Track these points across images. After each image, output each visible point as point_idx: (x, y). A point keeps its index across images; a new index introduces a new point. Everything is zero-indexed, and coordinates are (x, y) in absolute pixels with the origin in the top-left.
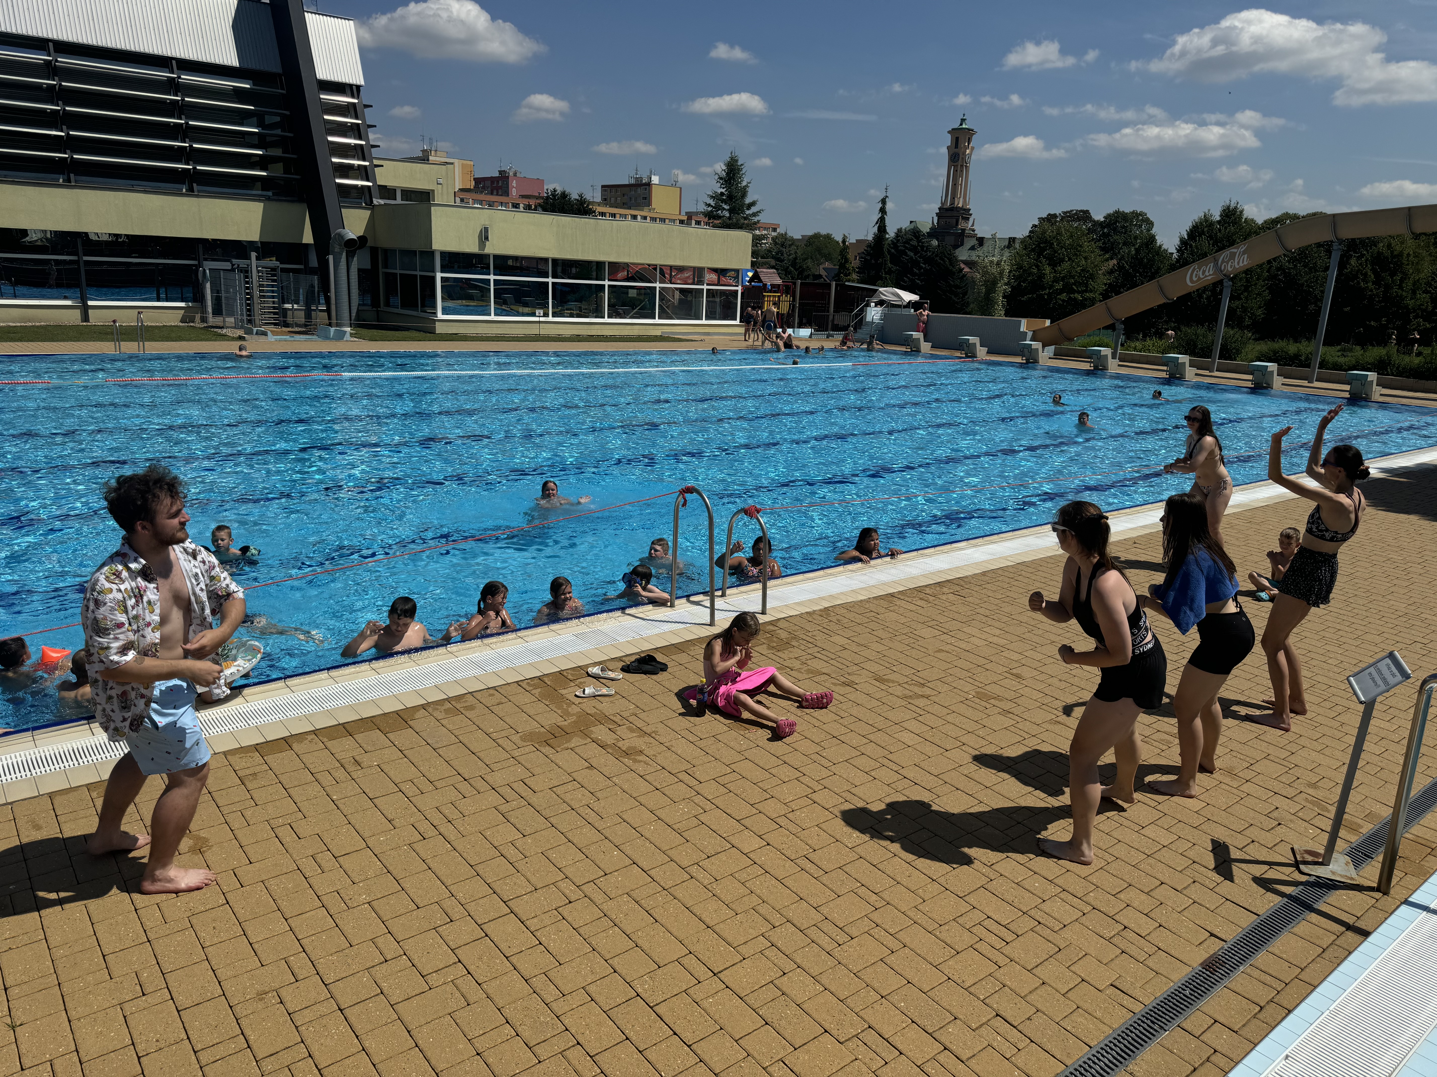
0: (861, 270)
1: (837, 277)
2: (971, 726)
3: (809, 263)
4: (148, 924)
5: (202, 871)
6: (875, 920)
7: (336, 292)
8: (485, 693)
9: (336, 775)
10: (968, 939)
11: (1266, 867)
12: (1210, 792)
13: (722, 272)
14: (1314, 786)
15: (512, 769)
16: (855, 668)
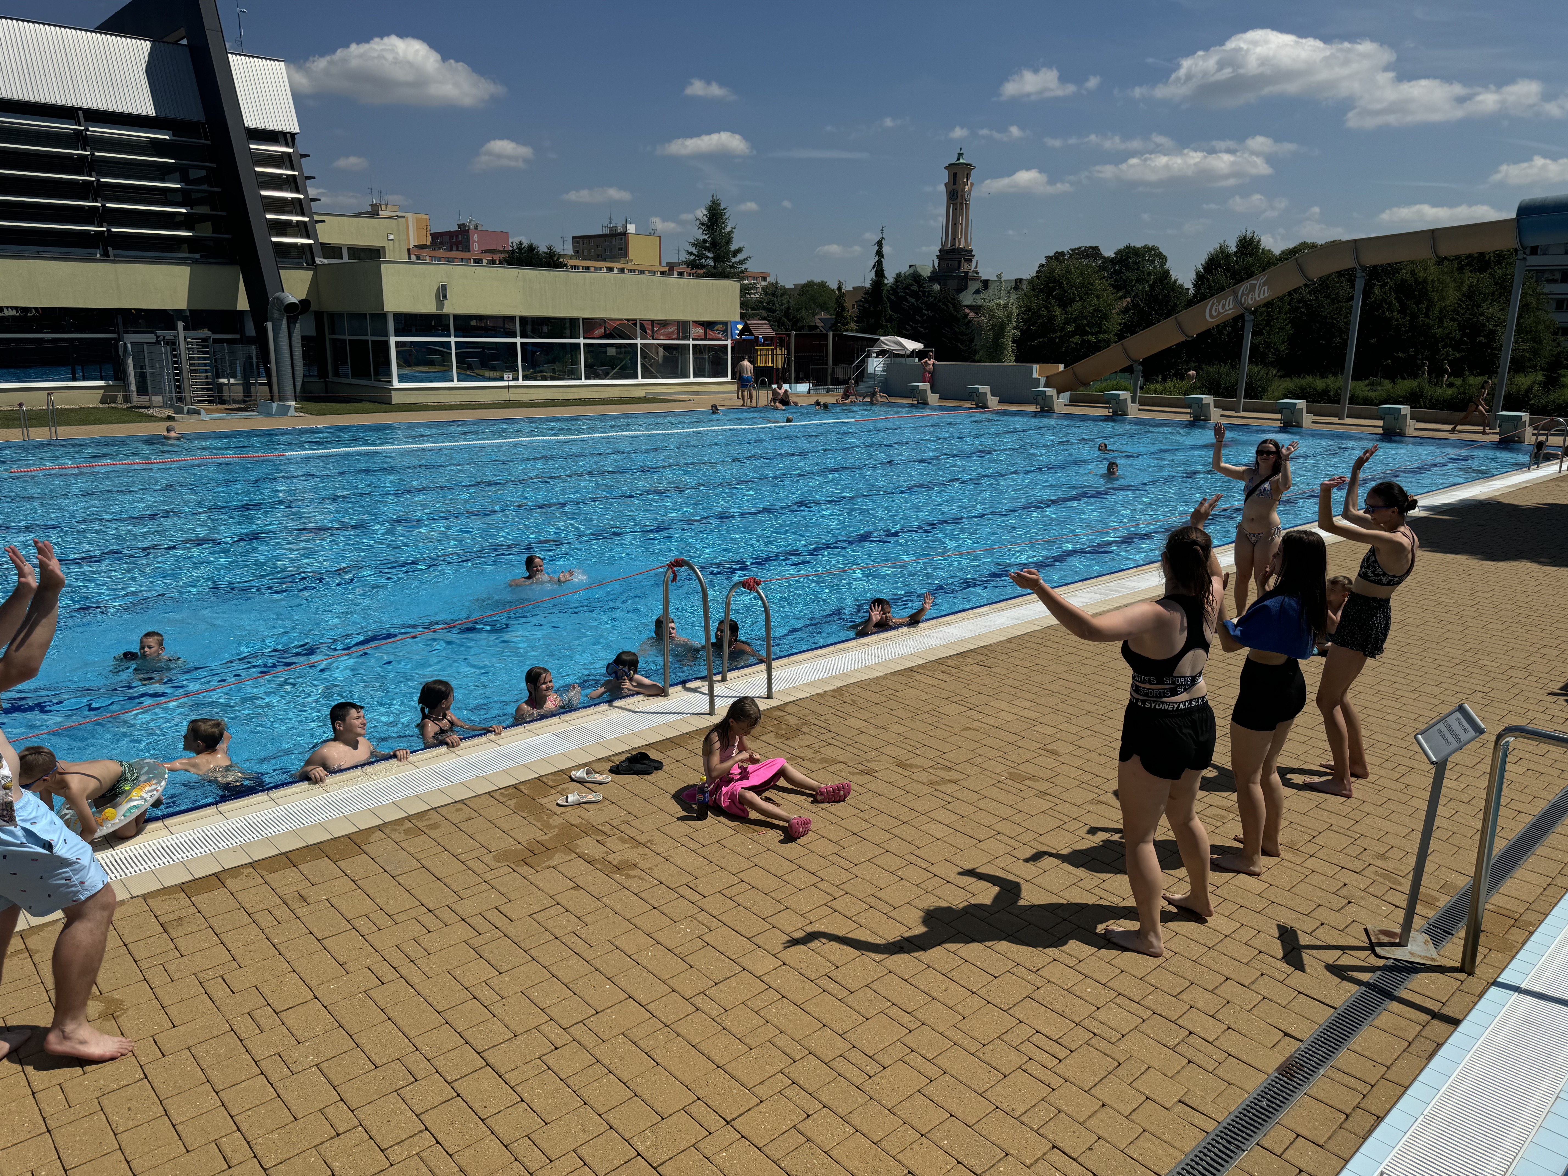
0: (859, 319)
1: (834, 327)
2: (1007, 812)
3: (804, 313)
4: (48, 1110)
5: (116, 1039)
6: (909, 1044)
7: (277, 363)
8: (452, 808)
9: (277, 914)
10: (1016, 1059)
11: (1339, 952)
12: (1272, 871)
13: (708, 326)
14: (1383, 856)
15: (484, 895)
16: (874, 753)
